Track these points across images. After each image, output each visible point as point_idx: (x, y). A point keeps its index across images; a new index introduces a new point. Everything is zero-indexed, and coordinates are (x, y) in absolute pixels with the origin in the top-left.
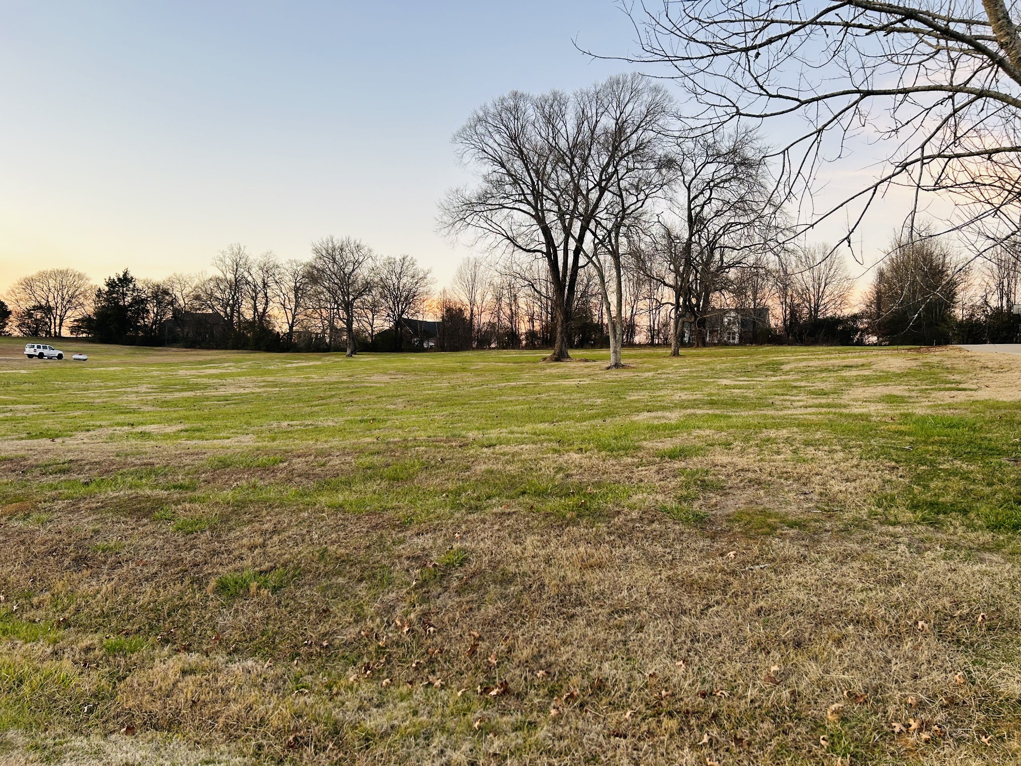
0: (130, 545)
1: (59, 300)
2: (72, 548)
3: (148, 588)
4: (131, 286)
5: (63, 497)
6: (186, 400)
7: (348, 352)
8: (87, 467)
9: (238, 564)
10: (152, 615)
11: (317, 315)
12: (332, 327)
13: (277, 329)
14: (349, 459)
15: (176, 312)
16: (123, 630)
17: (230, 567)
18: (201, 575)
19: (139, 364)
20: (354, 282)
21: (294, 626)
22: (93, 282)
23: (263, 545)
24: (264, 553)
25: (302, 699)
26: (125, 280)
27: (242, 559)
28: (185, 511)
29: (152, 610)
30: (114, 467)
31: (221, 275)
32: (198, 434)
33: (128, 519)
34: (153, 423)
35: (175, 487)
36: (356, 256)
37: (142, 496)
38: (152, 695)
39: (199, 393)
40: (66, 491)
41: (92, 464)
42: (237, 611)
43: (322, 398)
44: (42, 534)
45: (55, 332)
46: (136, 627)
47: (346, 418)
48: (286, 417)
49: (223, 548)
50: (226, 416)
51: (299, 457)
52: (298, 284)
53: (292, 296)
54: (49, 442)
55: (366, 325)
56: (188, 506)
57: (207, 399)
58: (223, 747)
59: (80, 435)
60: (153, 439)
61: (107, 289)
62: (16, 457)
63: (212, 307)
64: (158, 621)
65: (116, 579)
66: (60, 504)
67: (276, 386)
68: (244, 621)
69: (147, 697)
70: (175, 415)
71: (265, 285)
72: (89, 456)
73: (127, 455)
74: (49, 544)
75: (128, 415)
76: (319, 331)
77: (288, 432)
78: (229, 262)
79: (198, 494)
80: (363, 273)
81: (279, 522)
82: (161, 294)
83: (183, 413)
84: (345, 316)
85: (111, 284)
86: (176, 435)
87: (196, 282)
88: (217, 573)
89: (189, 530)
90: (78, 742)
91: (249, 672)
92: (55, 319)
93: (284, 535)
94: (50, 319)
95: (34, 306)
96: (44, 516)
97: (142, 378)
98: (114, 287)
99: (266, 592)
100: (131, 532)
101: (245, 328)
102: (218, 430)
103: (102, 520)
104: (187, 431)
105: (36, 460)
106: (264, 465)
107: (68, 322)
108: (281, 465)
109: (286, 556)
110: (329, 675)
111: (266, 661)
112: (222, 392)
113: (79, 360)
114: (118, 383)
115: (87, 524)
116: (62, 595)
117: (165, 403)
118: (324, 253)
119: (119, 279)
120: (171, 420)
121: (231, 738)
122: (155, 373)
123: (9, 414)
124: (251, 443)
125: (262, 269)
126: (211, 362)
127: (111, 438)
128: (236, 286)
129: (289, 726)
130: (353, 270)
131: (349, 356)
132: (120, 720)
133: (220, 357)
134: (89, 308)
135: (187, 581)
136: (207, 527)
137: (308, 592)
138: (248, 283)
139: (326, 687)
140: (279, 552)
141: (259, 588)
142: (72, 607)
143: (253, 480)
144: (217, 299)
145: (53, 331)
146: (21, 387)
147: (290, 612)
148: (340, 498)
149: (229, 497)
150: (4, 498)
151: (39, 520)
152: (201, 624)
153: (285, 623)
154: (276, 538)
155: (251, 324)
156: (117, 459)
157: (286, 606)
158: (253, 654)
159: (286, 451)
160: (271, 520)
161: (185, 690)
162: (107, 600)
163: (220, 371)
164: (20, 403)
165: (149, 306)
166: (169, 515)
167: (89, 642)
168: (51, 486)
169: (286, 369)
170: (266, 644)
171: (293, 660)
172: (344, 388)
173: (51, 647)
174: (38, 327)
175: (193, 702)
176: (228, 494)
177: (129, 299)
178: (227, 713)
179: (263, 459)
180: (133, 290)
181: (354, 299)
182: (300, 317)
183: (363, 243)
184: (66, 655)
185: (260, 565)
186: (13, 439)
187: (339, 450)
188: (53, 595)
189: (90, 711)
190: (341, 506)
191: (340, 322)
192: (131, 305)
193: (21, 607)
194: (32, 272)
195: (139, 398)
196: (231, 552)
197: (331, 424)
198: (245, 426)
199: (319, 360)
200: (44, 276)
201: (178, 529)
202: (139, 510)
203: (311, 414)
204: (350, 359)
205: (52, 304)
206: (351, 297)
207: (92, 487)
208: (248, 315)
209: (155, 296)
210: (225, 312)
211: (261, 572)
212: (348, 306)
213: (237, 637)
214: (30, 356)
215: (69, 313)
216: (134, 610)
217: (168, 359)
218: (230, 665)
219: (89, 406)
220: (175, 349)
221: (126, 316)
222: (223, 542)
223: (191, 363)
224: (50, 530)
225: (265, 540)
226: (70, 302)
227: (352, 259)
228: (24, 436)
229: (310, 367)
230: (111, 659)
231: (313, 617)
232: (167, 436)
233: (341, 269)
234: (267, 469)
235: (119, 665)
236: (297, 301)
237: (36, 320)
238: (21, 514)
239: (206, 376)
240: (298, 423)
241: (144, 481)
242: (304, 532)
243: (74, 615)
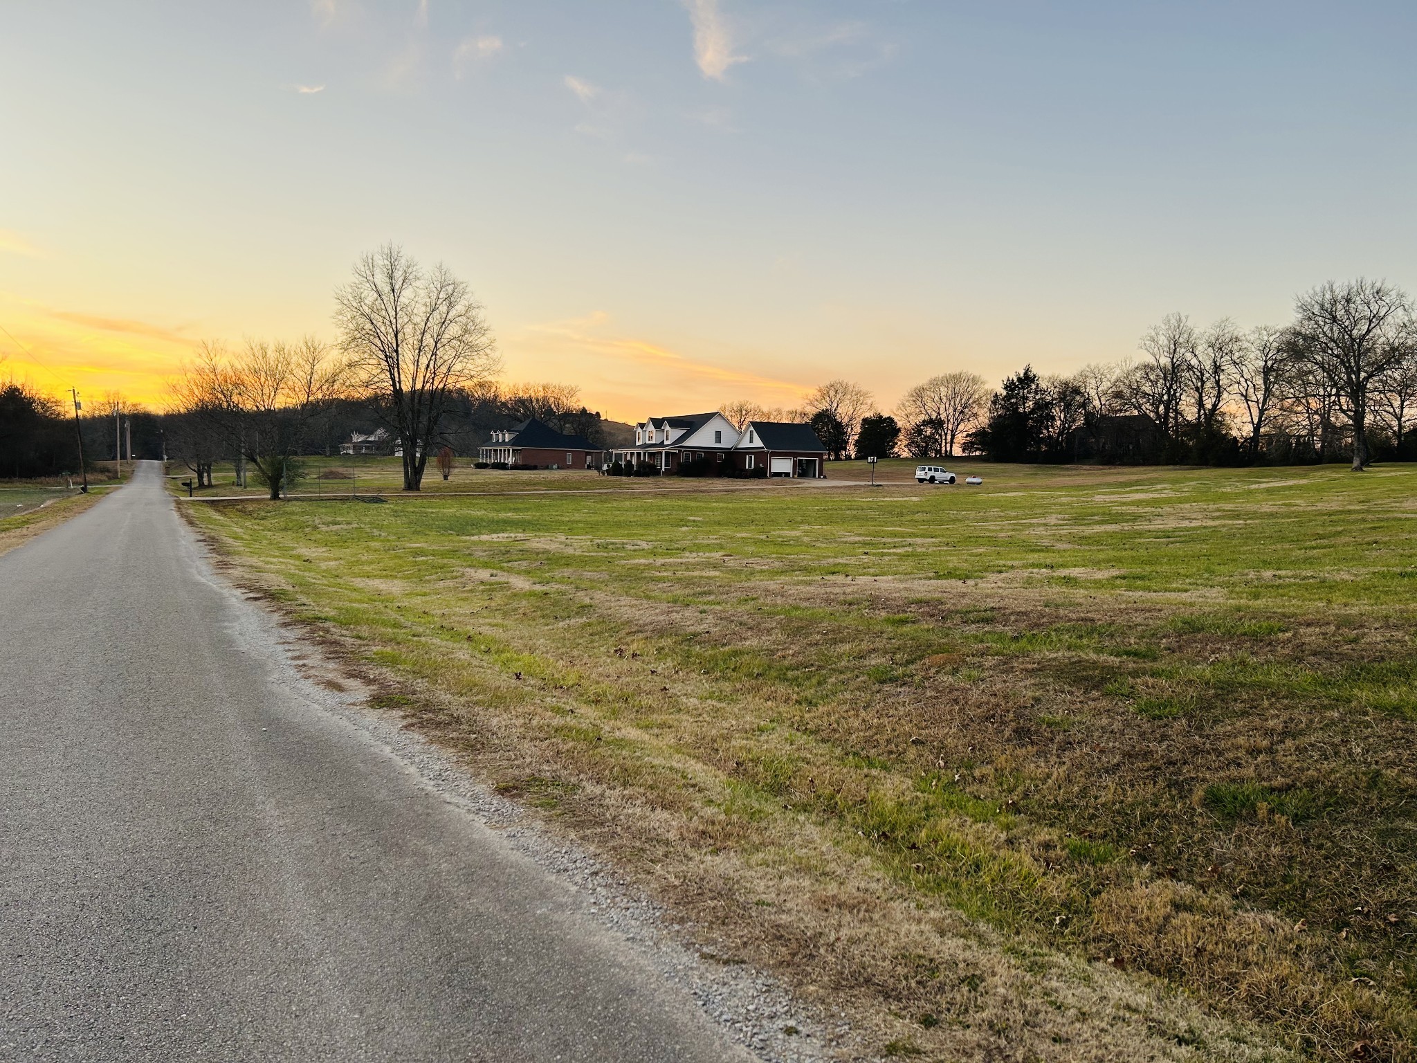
0: (1080, 723)
1: (951, 411)
2: (1011, 715)
3: (1108, 781)
4: (1033, 387)
5: (991, 651)
6: (1111, 535)
7: (1356, 463)
8: (1013, 618)
9: (1234, 772)
10: (1119, 819)
11: (1300, 409)
12: (1326, 423)
13: (1234, 433)
14: (1399, 634)
15: (1089, 416)
16: (1085, 831)
17: (1222, 774)
18: (1181, 778)
19: (1043, 488)
20: (1368, 350)
21: (1336, 880)
22: (988, 387)
23: (1270, 751)
24: (1273, 763)
25: (1367, 993)
26: (1027, 379)
27: (1239, 765)
28: (1147, 687)
29: (1119, 813)
30: (1045, 620)
31: (1152, 361)
32: (1139, 583)
33: (1073, 689)
34: (1075, 566)
35: (1128, 653)
36: (1374, 307)
37: (1087, 661)
38: (1137, 923)
39: (1127, 527)
40: (994, 645)
41: (1018, 613)
42: (1239, 838)
43: (1322, 537)
44: (974, 695)
45: (946, 451)
46: (1100, 830)
47: (1372, 569)
48: (1266, 564)
49: (1208, 746)
50: (1173, 559)
51: (1308, 625)
52: (1270, 363)
53: (1259, 381)
54: (960, 583)
55: (1388, 417)
56: (1150, 681)
57: (1140, 534)
58: (1253, 1025)
59: (993, 577)
60: (1082, 587)
61: (1004, 393)
62: (932, 599)
63: (1138, 407)
64: (1128, 828)
65: (1068, 763)
66: (990, 661)
67: (1238, 517)
68: (1251, 854)
69: (1132, 925)
70: (1102, 556)
71: (1217, 369)
72: (1012, 604)
73: (1057, 606)
74: (985, 708)
75: (1042, 554)
76: (1303, 433)
77: (1279, 586)
78: (1163, 340)
79: (1159, 665)
80: (1387, 334)
81: (1292, 720)
82: (1070, 394)
83: (1112, 553)
84: (1352, 406)
85: (1010, 386)
86: (1111, 583)
87: (1117, 373)
88: (1204, 780)
89: (1158, 712)
90: (1059, 958)
91: (1273, 931)
92: (946, 434)
93: (1304, 741)
94: (941, 435)
95: (924, 421)
96: (975, 673)
97: (1049, 506)
98: (1013, 390)
99: (1283, 820)
100: (1079, 705)
101: (1185, 434)
102: (1167, 578)
103: (1042, 686)
104: (1124, 578)
105: (954, 604)
106: (1254, 634)
107: (960, 438)
108: (1280, 635)
109: (1310, 772)
110: (1406, 968)
111: (1295, 922)
112: (1157, 525)
113: (973, 483)
114: (1020, 513)
115: (1026, 689)
116: (1007, 772)
117: (1084, 539)
118: (1316, 310)
119: (1019, 379)
120: (1099, 562)
121: (1262, 1017)
122: (1063, 499)
123: (910, 549)
124: (1221, 600)
125: (1212, 346)
126: (1137, 483)
127: (1029, 582)
128: (1173, 374)
129: (1352, 1027)
130: (1369, 331)
131: (1359, 469)
132: (1103, 946)
133: (1149, 476)
134: (983, 418)
135: (1161, 782)
136: (1181, 713)
137: (1354, 833)
138: (1190, 368)
139: (1404, 985)
140: (1298, 765)
141: (1271, 811)
142: (1020, 789)
143: (1240, 653)
144: (1145, 394)
145: (943, 449)
146: (916, 517)
147: (1326, 858)
148: (1393, 695)
149: (1208, 674)
150: (928, 647)
151: (969, 677)
152: (1189, 845)
153: (1320, 872)
154: (1289, 743)
155: (1193, 428)
156: (1047, 609)
157: (1320, 847)
158: (1273, 906)
159: (1284, 615)
160: (1278, 716)
161: (1183, 931)
162: (1060, 788)
163: (1151, 496)
164: (917, 536)
165: (1056, 411)
166: (1126, 690)
167: (1047, 837)
168: (976, 637)
169: (1250, 492)
170: (1291, 896)
171: (1339, 930)
172: (1356, 521)
173: (1005, 833)
174: (927, 445)
175: (1198, 949)
176: (1203, 670)
177: (1030, 404)
178: (1248, 980)
179: (1249, 625)
180: (1036, 393)
181: (1366, 379)
182: (1274, 412)
183: (1388, 285)
184: (1023, 847)
185: (1269, 779)
186: (920, 579)
187: (1377, 619)
188: (996, 770)
189: (1064, 924)
190: (1396, 708)
191: (1342, 415)
192: (1033, 411)
193: (963, 777)
194: (923, 381)
195: (1049, 533)
196: (1220, 754)
197: (1346, 577)
198: (1206, 575)
199: (1304, 476)
200: (935, 384)
201: (1141, 711)
202: (1086, 679)
203: (1308, 561)
204: (1359, 474)
205: (943, 417)
206: (1363, 375)
207: (1023, 642)
208: (1190, 412)
209: (1063, 396)
210: (1157, 413)
211: (1272, 790)
212: (1357, 392)
213: (1243, 875)
214: (921, 481)
215: (961, 427)
216: (1096, 809)
217: (1079, 480)
218: (1240, 912)
219: (993, 541)
220: (1088, 467)
221: (1026, 426)
222: (1208, 737)
223: (1109, 485)
224: (983, 691)
225: (1272, 744)
226: (963, 413)
227: (1367, 313)
228: (932, 575)
229: (1290, 488)
230: (1076, 864)
231: (1366, 872)
232: (1099, 584)
233: (1345, 330)
234: (1260, 639)
235: (1088, 875)
236: (1267, 389)
237: (925, 437)
238: (949, 668)
239: (1133, 503)
240: (1290, 573)
241: (1085, 641)
242: (1337, 740)
243: (1022, 799)
